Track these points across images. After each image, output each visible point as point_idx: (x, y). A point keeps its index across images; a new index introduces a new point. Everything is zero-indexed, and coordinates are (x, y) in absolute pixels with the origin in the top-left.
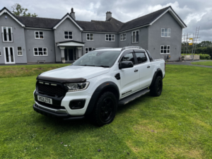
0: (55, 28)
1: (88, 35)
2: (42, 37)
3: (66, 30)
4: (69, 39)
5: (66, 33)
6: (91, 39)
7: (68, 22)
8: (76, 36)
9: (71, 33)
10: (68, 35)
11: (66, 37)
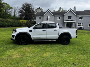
0: (64, 15)
1: (80, 17)
2: (60, 19)
3: (69, 16)
4: (70, 19)
5: (69, 17)
6: (82, 19)
7: (70, 12)
8: (74, 18)
9: (71, 17)
10: (70, 18)
11: (69, 19)
